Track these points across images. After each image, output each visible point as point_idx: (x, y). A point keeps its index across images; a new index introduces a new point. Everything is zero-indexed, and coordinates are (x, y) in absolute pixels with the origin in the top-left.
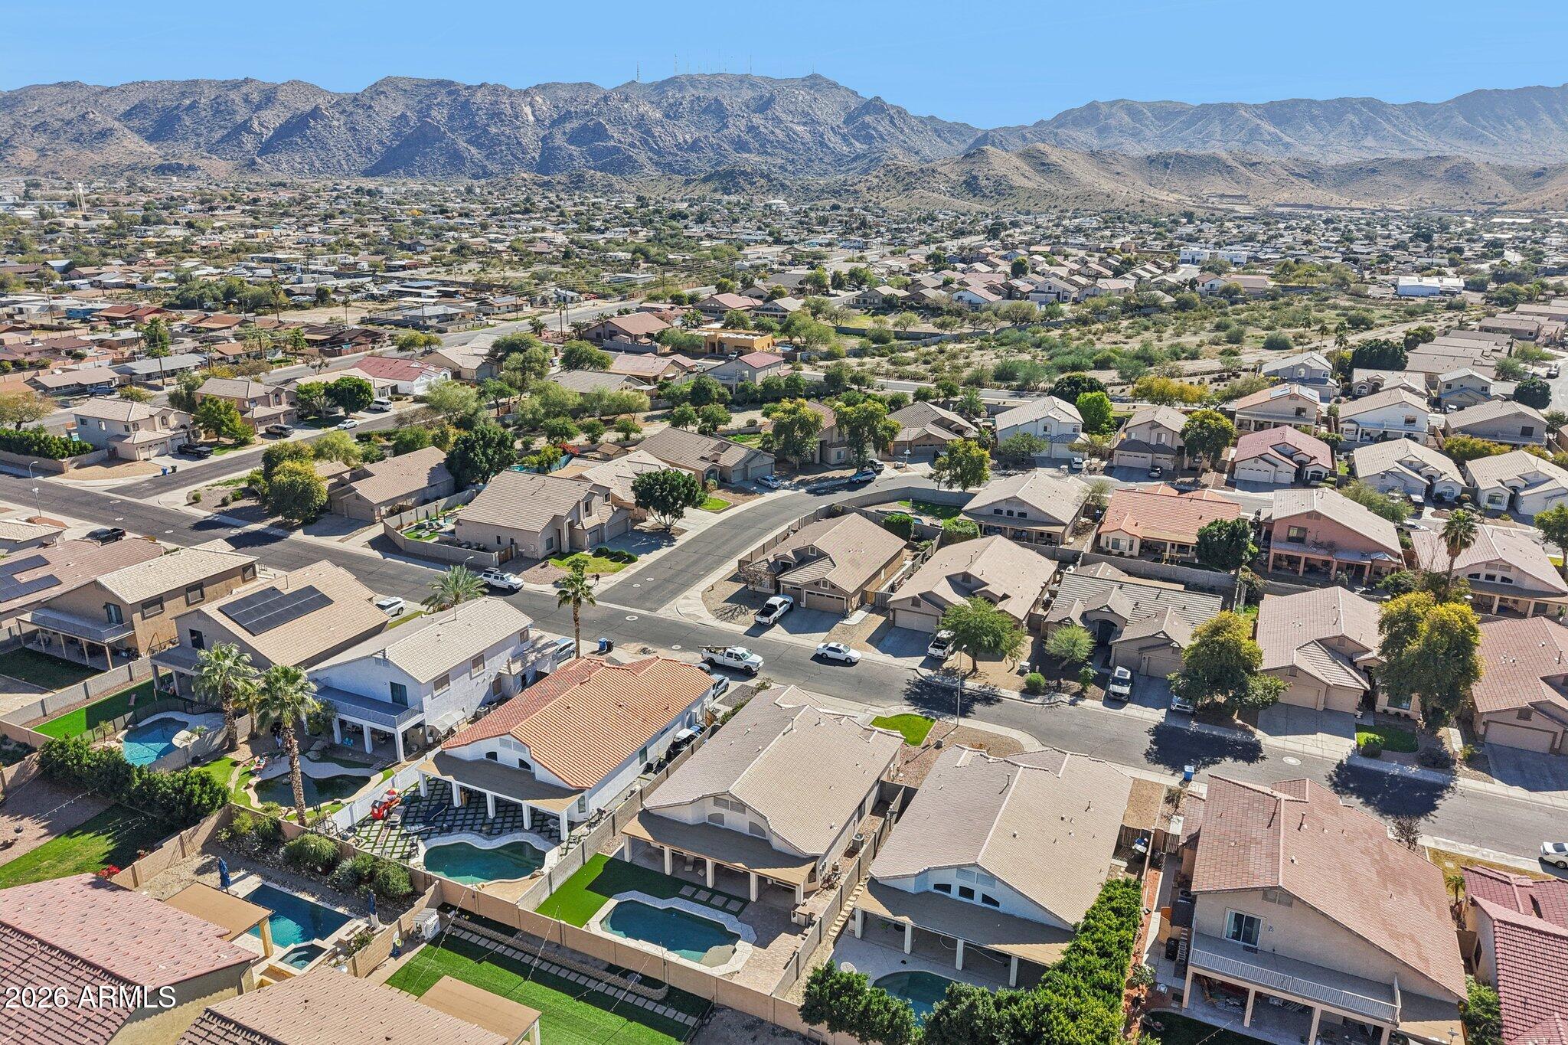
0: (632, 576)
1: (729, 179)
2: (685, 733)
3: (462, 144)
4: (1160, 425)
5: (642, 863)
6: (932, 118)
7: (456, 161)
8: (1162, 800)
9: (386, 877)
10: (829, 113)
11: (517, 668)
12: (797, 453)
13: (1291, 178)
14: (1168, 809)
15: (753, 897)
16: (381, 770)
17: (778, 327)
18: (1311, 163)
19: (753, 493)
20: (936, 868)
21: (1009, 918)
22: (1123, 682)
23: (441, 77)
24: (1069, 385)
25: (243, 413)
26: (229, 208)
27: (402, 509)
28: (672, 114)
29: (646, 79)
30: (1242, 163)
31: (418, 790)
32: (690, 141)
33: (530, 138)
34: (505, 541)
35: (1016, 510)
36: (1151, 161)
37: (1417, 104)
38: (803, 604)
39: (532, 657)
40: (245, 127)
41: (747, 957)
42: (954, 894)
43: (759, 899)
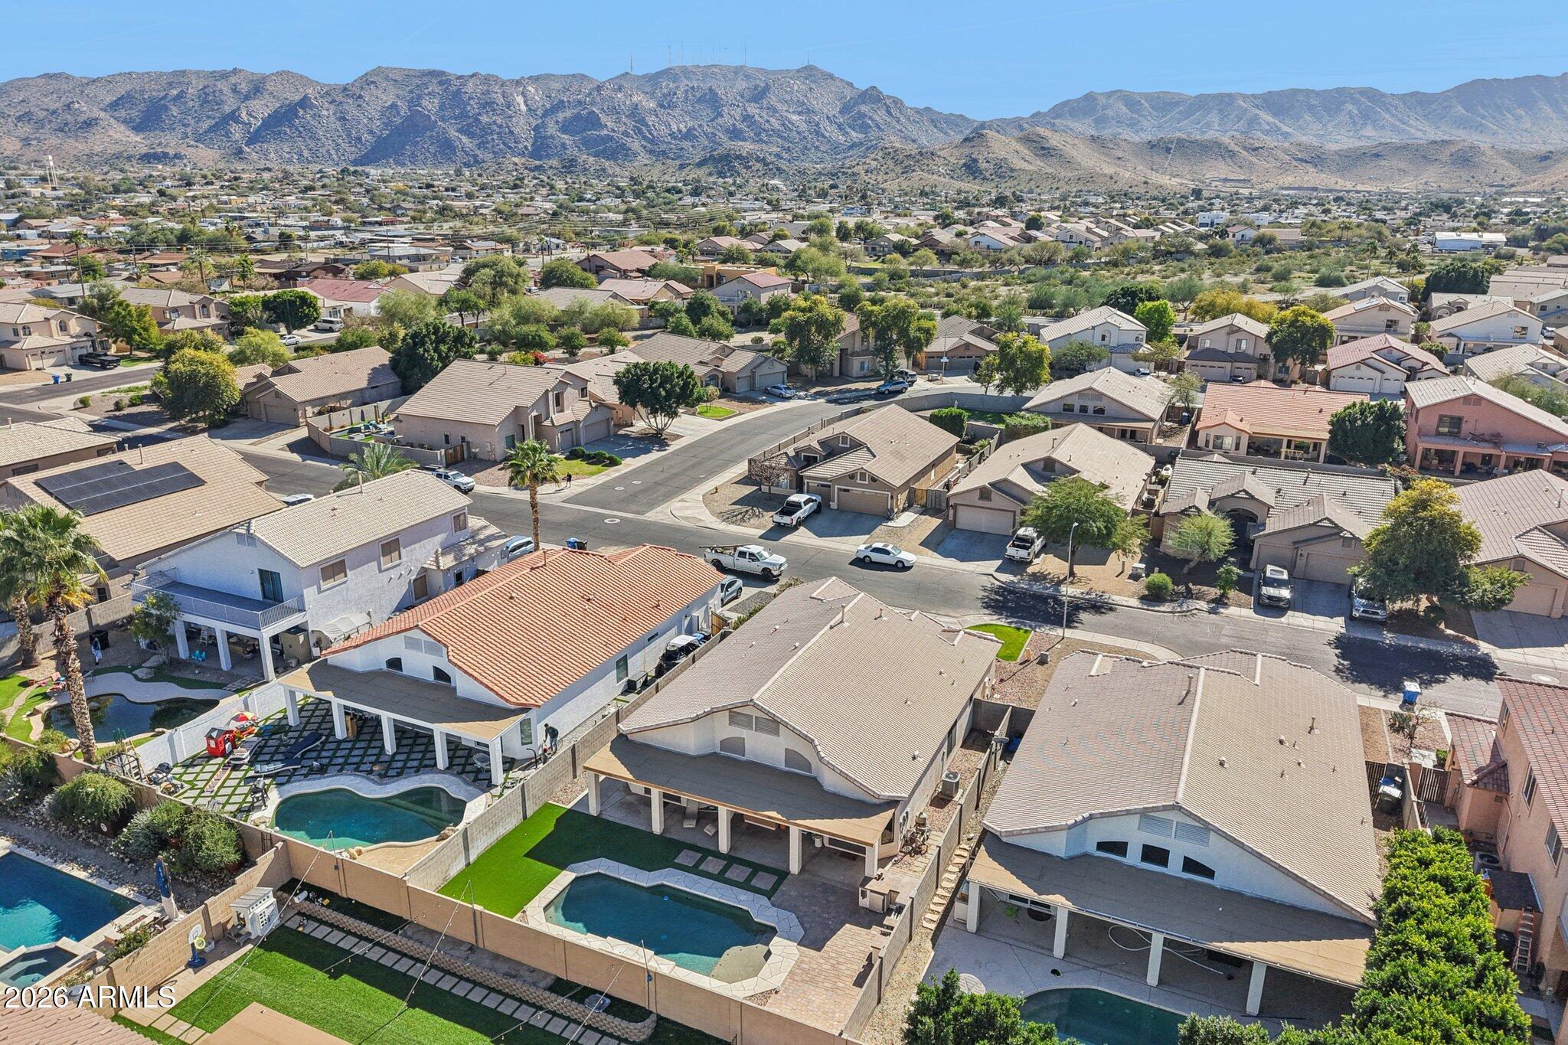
0: (614, 479)
1: (724, 163)
2: (683, 640)
3: (453, 133)
4: (1240, 329)
5: (616, 816)
6: (928, 109)
7: (447, 149)
8: (1386, 729)
9: (199, 838)
10: (825, 103)
11: (447, 561)
12: (814, 360)
13: (1294, 163)
14: (1400, 740)
15: (795, 867)
16: (237, 691)
17: (782, 262)
18: (1314, 148)
19: (764, 402)
20: (1103, 815)
21: (1233, 897)
22: (1280, 583)
23: (432, 68)
24: (1123, 296)
25: (160, 324)
26: (207, 184)
27: (333, 410)
28: (666, 103)
29: (639, 71)
30: (1245, 148)
31: (285, 718)
32: (684, 130)
33: (522, 127)
34: (455, 440)
35: (1091, 405)
36: (1152, 146)
37: (1415, 94)
38: (834, 505)
39: (471, 550)
40: (234, 117)
41: (790, 964)
42: (1133, 857)
43: (803, 870)
